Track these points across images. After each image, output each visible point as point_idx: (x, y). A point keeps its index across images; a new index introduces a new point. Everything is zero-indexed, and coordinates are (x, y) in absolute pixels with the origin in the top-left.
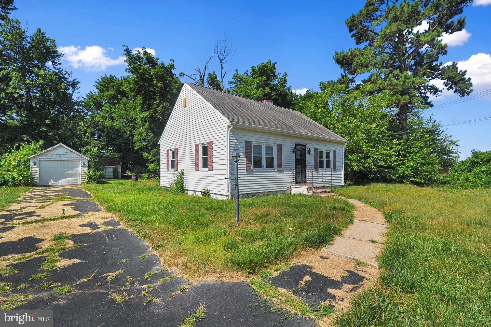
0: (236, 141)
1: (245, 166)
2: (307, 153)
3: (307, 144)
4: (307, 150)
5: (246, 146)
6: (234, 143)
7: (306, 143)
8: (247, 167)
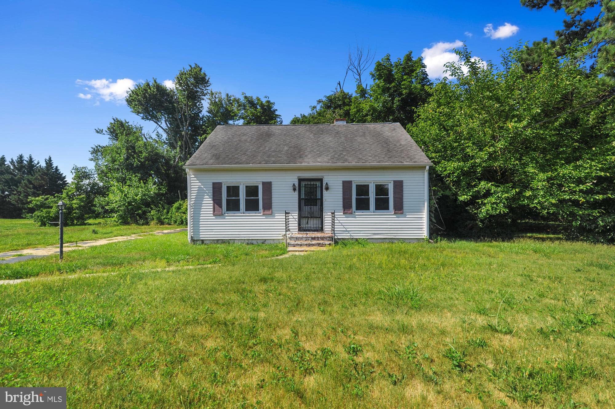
0: (200, 184)
1: (212, 210)
2: (324, 190)
3: (325, 177)
4: (324, 185)
5: (213, 188)
6: (197, 187)
7: (322, 176)
8: (214, 211)
